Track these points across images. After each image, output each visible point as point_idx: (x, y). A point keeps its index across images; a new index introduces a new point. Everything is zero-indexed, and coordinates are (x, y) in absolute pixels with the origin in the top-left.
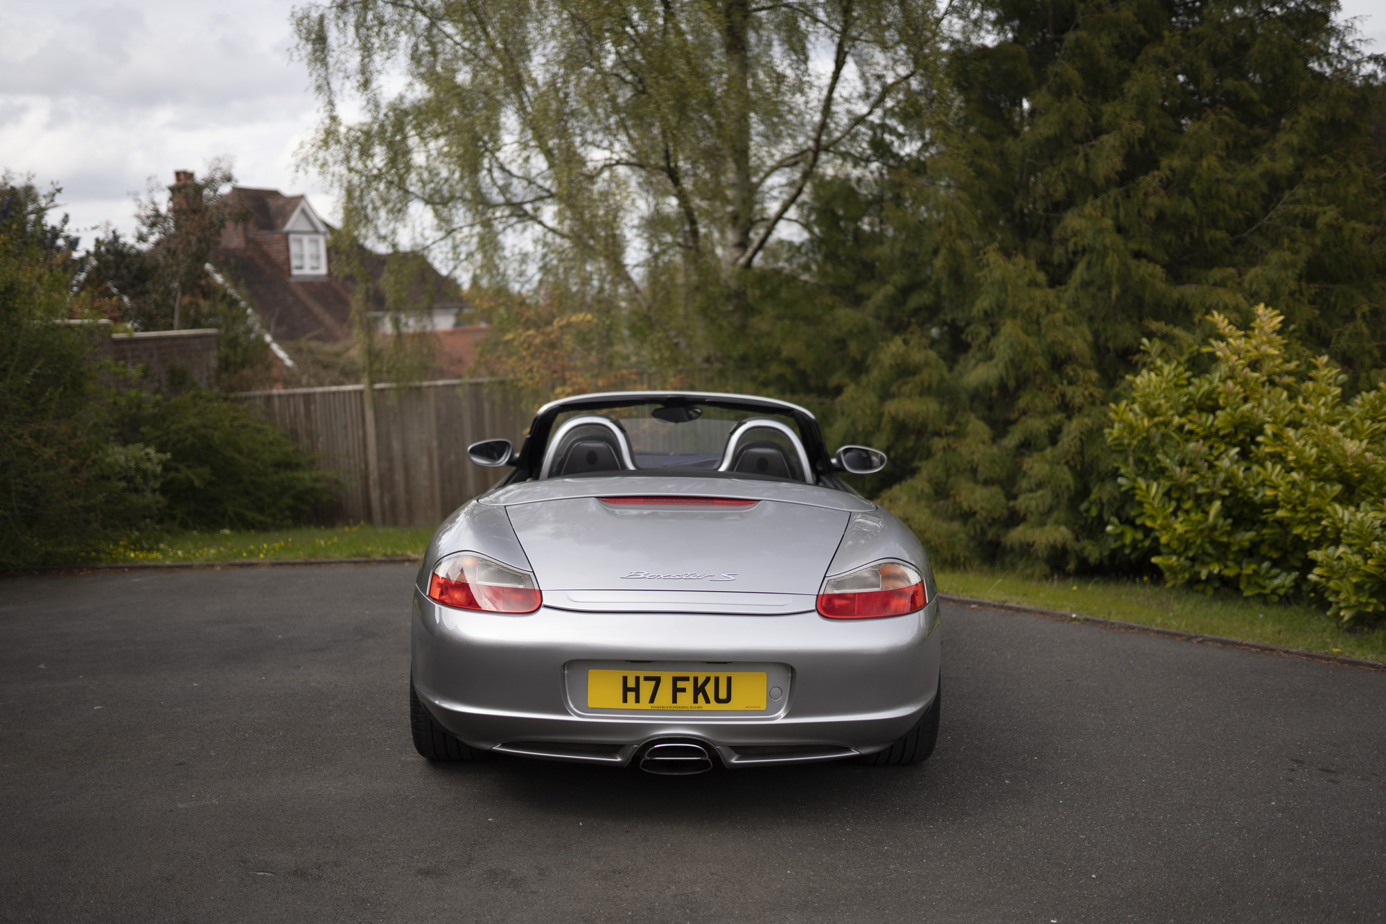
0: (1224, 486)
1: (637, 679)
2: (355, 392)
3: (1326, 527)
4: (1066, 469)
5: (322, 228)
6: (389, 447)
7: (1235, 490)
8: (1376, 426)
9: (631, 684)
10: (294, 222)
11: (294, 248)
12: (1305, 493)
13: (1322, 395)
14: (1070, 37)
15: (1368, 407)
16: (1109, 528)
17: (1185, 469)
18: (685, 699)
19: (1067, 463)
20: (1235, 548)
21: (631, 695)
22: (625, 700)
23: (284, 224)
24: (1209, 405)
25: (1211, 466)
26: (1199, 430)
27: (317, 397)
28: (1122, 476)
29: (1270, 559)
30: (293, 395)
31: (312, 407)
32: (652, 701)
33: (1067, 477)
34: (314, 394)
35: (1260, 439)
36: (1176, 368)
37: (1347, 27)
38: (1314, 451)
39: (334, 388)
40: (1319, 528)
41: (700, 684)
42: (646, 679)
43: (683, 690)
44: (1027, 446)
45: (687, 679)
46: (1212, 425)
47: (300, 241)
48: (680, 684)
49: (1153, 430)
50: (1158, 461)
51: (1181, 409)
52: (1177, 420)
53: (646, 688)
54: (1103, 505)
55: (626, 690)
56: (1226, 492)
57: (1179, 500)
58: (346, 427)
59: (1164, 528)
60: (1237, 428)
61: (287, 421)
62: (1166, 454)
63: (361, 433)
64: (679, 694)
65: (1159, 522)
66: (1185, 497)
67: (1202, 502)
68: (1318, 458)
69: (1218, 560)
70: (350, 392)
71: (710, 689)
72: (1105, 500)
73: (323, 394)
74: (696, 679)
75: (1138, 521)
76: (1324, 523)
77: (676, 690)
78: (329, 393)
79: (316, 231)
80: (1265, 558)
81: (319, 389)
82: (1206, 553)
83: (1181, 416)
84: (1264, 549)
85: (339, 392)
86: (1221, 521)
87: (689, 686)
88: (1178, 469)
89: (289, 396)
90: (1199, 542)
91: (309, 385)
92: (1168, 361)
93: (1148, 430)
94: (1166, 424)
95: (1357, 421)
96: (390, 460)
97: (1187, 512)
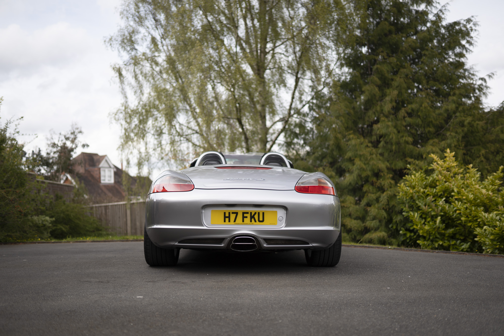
0: (441, 211)
1: (229, 213)
2: (124, 204)
3: (480, 222)
4: (383, 211)
5: (112, 166)
6: (135, 224)
7: (445, 213)
8: (494, 187)
9: (227, 215)
10: (103, 164)
11: (102, 173)
12: (471, 211)
13: (473, 177)
14: (375, 67)
15: (490, 181)
16: (401, 232)
17: (427, 206)
18: (247, 220)
19: (383, 209)
20: (447, 235)
21: (227, 219)
22: (225, 221)
23: (99, 164)
24: (433, 185)
25: (436, 206)
26: (431, 194)
27: (110, 207)
28: (404, 212)
29: (460, 239)
30: (101, 207)
31: (108, 211)
32: (235, 221)
33: (384, 214)
34: (108, 206)
35: (453, 194)
36: (420, 174)
37: (471, 68)
38: (472, 196)
39: (116, 203)
40: (477, 223)
41: (252, 215)
42: (233, 213)
43: (246, 217)
44: (369, 205)
45: (248, 213)
46: (435, 192)
47: (105, 171)
48: (245, 215)
49: (414, 194)
50: (417, 204)
51: (424, 187)
52: (422, 190)
53: (233, 217)
54: (397, 224)
55: (225, 217)
56: (442, 214)
57: (425, 219)
58: (120, 218)
59: (421, 229)
60: (444, 192)
61: (98, 216)
62: (419, 202)
63: (125, 220)
64: (245, 219)
65: (419, 226)
66: (428, 217)
67: (433, 218)
68: (474, 199)
69: (442, 240)
70: (121, 205)
71: (256, 217)
72: (398, 222)
73: (112, 206)
74: (251, 213)
75: (411, 228)
76: (479, 220)
77: (244, 217)
78: (114, 205)
79: (110, 167)
80: (458, 239)
81: (111, 204)
82: (436, 237)
83: (423, 189)
84: (458, 236)
85: (117, 205)
86: (441, 225)
87: (248, 216)
88: (424, 207)
89: (99, 207)
90: (434, 233)
91: (106, 203)
92: (417, 172)
93: (412, 194)
94: (419, 192)
95: (487, 186)
96: (136, 229)
97: (429, 222)
